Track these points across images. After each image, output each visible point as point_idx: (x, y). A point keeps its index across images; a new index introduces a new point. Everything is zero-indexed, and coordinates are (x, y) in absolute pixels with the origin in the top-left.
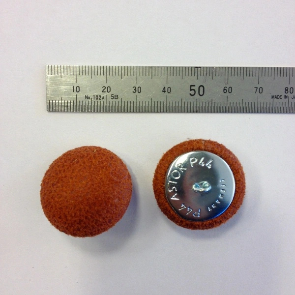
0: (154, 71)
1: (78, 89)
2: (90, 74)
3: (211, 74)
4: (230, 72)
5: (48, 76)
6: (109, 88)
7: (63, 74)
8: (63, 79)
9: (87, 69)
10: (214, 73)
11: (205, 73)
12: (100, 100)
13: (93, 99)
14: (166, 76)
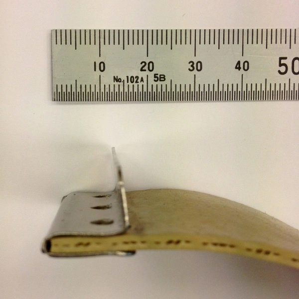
0: (221, 37)
1: (102, 66)
2: (121, 42)
6: (151, 64)
7: (78, 43)
9: (117, 35)
12: (137, 84)
13: (126, 82)
14: (241, 44)
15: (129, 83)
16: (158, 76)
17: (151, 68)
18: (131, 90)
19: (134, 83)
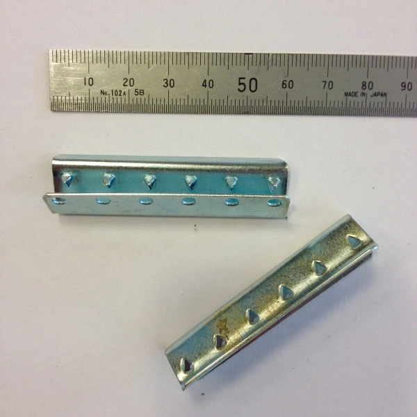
0: (190, 59)
1: (91, 82)
2: (107, 61)
3: (266, 64)
5: (52, 63)
6: (132, 81)
7: (71, 62)
8: (71, 68)
9: (103, 55)
10: (270, 62)
11: (258, 61)
12: (120, 97)
13: (111, 95)
14: (207, 65)
15: (114, 96)
16: (138, 91)
17: (132, 84)
18: (115, 102)
19: (118, 96)
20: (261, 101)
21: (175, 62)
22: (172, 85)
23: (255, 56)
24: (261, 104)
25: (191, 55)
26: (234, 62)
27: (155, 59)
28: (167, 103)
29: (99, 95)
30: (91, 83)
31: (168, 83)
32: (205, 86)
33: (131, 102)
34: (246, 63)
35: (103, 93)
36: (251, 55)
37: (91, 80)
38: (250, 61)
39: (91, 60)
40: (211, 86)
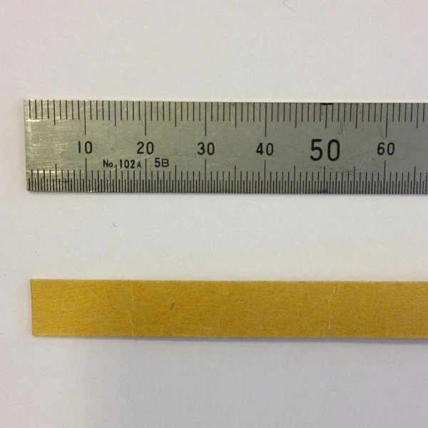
0: (239, 112)
1: (88, 147)
2: (112, 117)
3: (354, 118)
4: (390, 114)
5: (29, 120)
6: (150, 145)
7: (58, 118)
8: (57, 128)
9: (106, 107)
10: (360, 116)
11: (342, 115)
12: (133, 169)
13: (119, 167)
14: (263, 121)
15: (124, 168)
16: (161, 161)
17: (150, 150)
18: (125, 177)
19: (129, 169)
20: (346, 174)
21: (215, 118)
22: (211, 152)
23: (336, 107)
24: (345, 178)
25: (239, 107)
26: (305, 116)
27: (185, 113)
28: (203, 178)
29: (101, 168)
30: (89, 150)
31: (206, 148)
32: (261, 152)
33: (149, 177)
34: (323, 118)
35: (106, 164)
36: (330, 107)
37: (88, 145)
38: (329, 115)
39: (88, 115)
40: (270, 152)
